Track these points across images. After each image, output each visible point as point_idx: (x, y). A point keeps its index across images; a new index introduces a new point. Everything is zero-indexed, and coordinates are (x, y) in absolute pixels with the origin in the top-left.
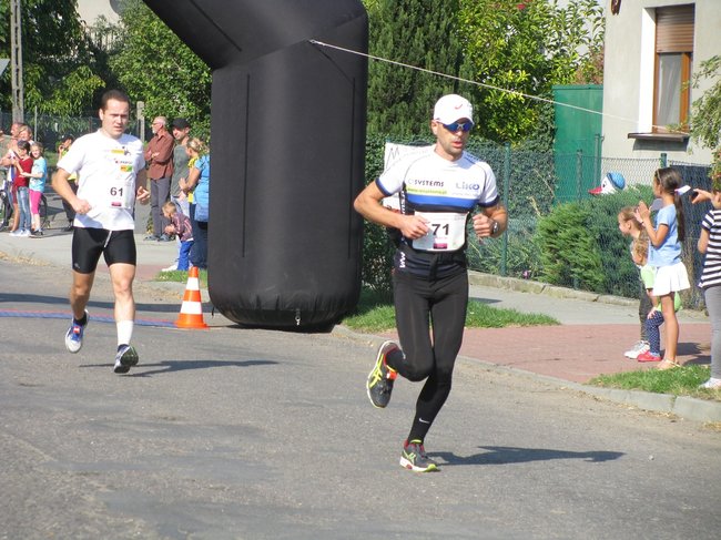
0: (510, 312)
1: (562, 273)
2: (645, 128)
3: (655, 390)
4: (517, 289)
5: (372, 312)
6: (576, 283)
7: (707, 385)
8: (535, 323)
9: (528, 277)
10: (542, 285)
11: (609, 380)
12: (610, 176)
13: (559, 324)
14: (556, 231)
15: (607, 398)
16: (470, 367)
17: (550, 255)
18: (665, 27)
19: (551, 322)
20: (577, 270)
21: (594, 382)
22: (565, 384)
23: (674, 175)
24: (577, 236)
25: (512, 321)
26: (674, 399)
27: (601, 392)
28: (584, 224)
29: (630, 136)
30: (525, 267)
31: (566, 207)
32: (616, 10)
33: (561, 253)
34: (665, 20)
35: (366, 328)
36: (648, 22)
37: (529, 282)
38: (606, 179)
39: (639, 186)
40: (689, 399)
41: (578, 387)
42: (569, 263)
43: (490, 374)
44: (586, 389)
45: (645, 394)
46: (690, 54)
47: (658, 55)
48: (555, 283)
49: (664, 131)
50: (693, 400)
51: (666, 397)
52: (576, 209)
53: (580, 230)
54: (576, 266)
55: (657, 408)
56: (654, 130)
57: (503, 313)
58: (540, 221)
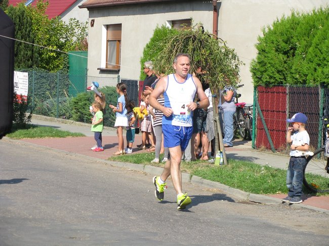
0: (67, 132)
1: (80, 117)
2: (103, 66)
3: (135, 162)
4: (63, 123)
5: (17, 132)
6: (85, 121)
7: (154, 161)
8: (77, 136)
9: (65, 118)
10: (72, 121)
11: (115, 158)
12: (94, 83)
13: (85, 136)
14: (78, 102)
15: (116, 165)
16: (59, 153)
17: (75, 111)
18: (110, 32)
19: (82, 135)
20: (86, 116)
21: (109, 159)
22: (98, 160)
23: (124, 85)
24: (86, 104)
25: (69, 135)
26: (144, 166)
27: (114, 163)
28: (88, 100)
29: (98, 69)
30: (64, 115)
31: (82, 94)
32: (92, 25)
33: (80, 110)
34: (110, 29)
35: (15, 138)
36: (104, 30)
37: (67, 120)
38: (92, 84)
39: (107, 87)
40: (149, 166)
41: (103, 161)
42: (82, 114)
43: (68, 156)
44: (107, 162)
45: (132, 164)
46: (119, 41)
47: (108, 41)
48: (77, 121)
49: (110, 68)
50: (152, 167)
51: (141, 165)
52: (85, 95)
53: (87, 102)
54: (85, 115)
55: (138, 169)
56: (107, 67)
57: (64, 132)
58: (73, 99)
